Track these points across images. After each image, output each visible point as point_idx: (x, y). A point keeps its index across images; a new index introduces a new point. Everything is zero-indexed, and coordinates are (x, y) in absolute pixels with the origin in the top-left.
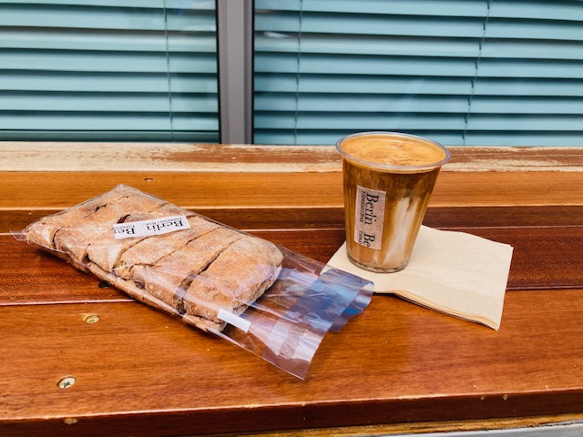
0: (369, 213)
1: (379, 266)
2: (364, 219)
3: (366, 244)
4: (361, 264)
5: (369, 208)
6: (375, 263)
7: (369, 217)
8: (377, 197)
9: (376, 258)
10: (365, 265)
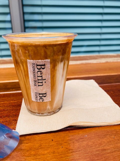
0: (40, 78)
1: (51, 111)
2: (37, 84)
3: (41, 100)
4: (39, 113)
5: (39, 75)
6: (48, 109)
7: (41, 81)
8: (44, 65)
9: (49, 107)
10: (42, 114)
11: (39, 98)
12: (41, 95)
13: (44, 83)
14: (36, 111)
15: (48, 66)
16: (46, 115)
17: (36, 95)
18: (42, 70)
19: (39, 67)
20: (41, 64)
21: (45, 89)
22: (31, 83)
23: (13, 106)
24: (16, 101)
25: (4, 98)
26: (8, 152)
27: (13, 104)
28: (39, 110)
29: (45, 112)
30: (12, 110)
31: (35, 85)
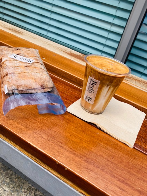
1: (91, 111)
3: (88, 101)
4: (84, 108)
5: (92, 87)
6: (90, 109)
7: (91, 90)
8: (96, 83)
9: (90, 107)
10: (86, 109)
11: (87, 99)
12: (89, 98)
13: (92, 92)
14: (83, 106)
15: (98, 84)
16: (87, 111)
17: (86, 97)
18: (94, 84)
19: (93, 82)
20: (95, 81)
21: (92, 96)
22: (87, 89)
23: (75, 96)
24: (79, 95)
25: (74, 90)
26: (58, 114)
27: (76, 96)
28: (85, 106)
29: (88, 109)
30: (73, 98)
31: (88, 91)
